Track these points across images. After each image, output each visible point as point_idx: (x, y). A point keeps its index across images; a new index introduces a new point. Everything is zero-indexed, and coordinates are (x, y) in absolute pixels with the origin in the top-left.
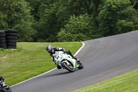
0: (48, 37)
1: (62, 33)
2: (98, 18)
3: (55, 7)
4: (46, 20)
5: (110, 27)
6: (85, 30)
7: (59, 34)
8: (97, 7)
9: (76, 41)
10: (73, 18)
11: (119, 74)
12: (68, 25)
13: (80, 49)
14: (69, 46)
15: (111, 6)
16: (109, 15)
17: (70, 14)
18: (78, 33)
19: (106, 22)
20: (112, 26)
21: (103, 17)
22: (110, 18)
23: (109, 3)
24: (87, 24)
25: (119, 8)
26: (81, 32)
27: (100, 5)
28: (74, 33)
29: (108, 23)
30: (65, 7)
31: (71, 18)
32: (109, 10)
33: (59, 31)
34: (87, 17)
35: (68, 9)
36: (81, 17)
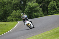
0: (3, 19)
1: (9, 18)
2: (25, 12)
3: (6, 7)
4: (2, 12)
5: (30, 15)
6: (19, 16)
7: (8, 18)
8: (24, 7)
9: (15, 21)
10: (14, 11)
11: (33, 35)
12: (12, 15)
14: (12, 23)
15: (30, 6)
16: (29, 10)
17: (13, 10)
18: (16, 18)
19: (28, 13)
20: (31, 15)
21: (27, 11)
22: (30, 12)
24: (20, 14)
25: (34, 7)
27: (25, 6)
28: (14, 18)
29: (29, 14)
30: (11, 7)
32: (29, 8)
33: (8, 17)
34: (20, 11)
35: (12, 8)
36: (17, 11)
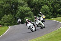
2: (16, 16)
6: (10, 21)
9: (6, 26)
10: (5, 16)
12: (2, 19)
13: (8, 30)
15: (22, 11)
17: (4, 14)
18: (7, 23)
21: (18, 16)
22: (21, 16)
23: (21, 9)
24: (11, 19)
25: (25, 12)
26: (8, 22)
28: (5, 23)
31: (4, 16)
32: (21, 13)
34: (11, 16)
35: (3, 12)
36: (8, 15)
